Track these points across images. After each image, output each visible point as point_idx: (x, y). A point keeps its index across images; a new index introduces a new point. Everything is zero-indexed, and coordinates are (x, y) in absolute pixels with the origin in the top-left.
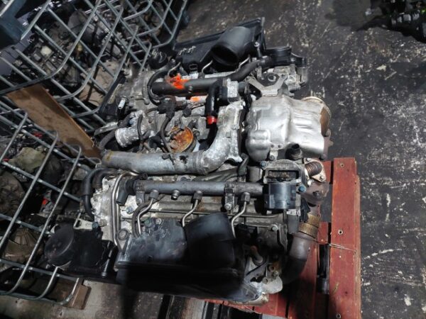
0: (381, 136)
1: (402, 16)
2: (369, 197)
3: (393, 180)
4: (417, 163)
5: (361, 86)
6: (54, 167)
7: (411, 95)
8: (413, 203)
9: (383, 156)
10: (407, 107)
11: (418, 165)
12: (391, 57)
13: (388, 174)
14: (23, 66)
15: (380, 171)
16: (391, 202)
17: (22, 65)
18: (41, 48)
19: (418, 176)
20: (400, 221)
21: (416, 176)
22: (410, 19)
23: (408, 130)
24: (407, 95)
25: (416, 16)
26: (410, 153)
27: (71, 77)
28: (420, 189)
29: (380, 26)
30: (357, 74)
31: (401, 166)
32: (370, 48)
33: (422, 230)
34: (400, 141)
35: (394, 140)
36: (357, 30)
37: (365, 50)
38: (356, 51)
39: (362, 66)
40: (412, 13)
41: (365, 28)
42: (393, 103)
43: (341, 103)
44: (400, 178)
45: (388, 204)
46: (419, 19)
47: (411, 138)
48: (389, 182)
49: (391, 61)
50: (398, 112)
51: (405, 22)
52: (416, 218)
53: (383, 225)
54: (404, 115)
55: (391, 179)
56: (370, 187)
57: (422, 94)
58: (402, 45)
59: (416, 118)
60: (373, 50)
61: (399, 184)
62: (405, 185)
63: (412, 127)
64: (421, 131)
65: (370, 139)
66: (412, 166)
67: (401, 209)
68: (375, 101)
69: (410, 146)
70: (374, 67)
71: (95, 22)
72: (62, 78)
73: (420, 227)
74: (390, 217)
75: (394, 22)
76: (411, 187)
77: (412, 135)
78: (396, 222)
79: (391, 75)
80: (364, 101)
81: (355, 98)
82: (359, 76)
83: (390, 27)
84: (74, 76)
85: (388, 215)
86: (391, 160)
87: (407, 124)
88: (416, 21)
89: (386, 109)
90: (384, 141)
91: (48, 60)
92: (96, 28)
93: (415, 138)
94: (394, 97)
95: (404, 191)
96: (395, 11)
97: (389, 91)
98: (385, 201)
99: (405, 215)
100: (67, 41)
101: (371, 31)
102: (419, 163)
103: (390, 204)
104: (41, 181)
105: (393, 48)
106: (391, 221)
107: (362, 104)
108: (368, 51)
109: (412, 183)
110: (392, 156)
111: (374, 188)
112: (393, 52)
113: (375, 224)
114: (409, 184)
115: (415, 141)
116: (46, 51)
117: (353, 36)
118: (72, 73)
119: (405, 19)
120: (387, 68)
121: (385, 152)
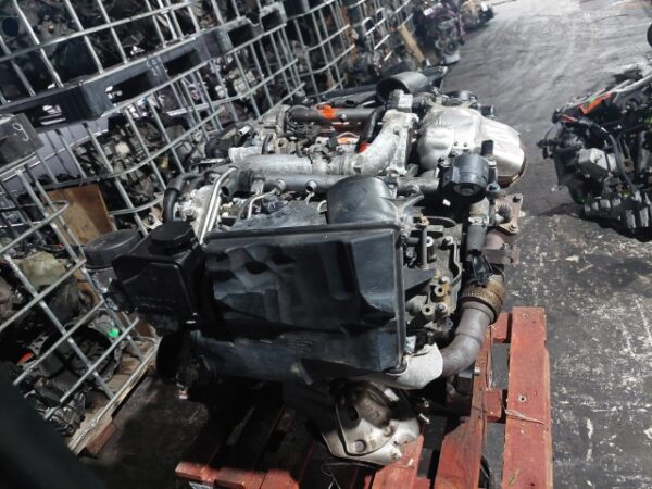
0: (575, 339)
1: (598, 201)
2: (558, 422)
3: (596, 400)
4: (632, 379)
5: (545, 276)
6: (70, 296)
7: (616, 294)
8: (630, 437)
9: (578, 366)
10: (612, 307)
11: (633, 383)
12: (585, 248)
13: (589, 391)
14: (85, 158)
15: (575, 385)
16: (594, 431)
17: (84, 154)
18: (117, 142)
19: (635, 398)
20: (610, 462)
21: (632, 397)
22: (609, 206)
23: (614, 335)
24: (610, 294)
25: (617, 202)
26: (619, 365)
27: (142, 188)
28: (638, 416)
29: (569, 214)
30: (538, 262)
31: (607, 381)
32: (556, 236)
33: (648, 479)
34: (604, 348)
35: (594, 346)
36: (539, 216)
37: (550, 238)
38: (537, 237)
39: (545, 254)
40: (611, 198)
41: (550, 214)
42: (591, 300)
43: (516, 294)
44: (606, 398)
45: (590, 434)
46: (621, 205)
47: (619, 345)
48: (590, 402)
49: (586, 252)
50: (599, 312)
51: (602, 209)
52: (637, 459)
53: (583, 466)
54: (606, 316)
55: (592, 399)
56: (560, 407)
57: (630, 293)
58: (600, 237)
59: (626, 322)
60: (560, 239)
61: (605, 407)
62: (614, 409)
63: (620, 332)
64: (634, 338)
65: (558, 341)
66: (624, 383)
67: (611, 444)
68: (564, 295)
69: (619, 356)
70: (562, 256)
71: (195, 142)
72: (131, 185)
73: (644, 473)
74: (593, 455)
75: (587, 209)
76: (625, 412)
77: (621, 343)
78: (604, 462)
79: (587, 268)
80: (549, 294)
81: (535, 289)
82: (542, 264)
83: (583, 215)
84: (146, 188)
85: (590, 451)
86: (591, 371)
87: (613, 328)
88: (617, 207)
89: (581, 306)
90: (580, 346)
91: (120, 160)
92: (194, 149)
93: (626, 346)
94: (592, 293)
95: (615, 418)
96: (589, 195)
97: (584, 285)
98: (584, 430)
99: (618, 454)
100: (155, 144)
101: (557, 218)
102: (635, 380)
103: (593, 436)
104: (44, 305)
105: (588, 238)
106: (596, 461)
107: (546, 297)
108: (553, 238)
109: (625, 408)
110: (592, 367)
111: (567, 408)
112: (587, 243)
113: (570, 463)
114: (621, 408)
115: (626, 350)
116: (123, 148)
117: (533, 221)
118: (146, 184)
119: (602, 206)
120: (581, 259)
121: (582, 360)
